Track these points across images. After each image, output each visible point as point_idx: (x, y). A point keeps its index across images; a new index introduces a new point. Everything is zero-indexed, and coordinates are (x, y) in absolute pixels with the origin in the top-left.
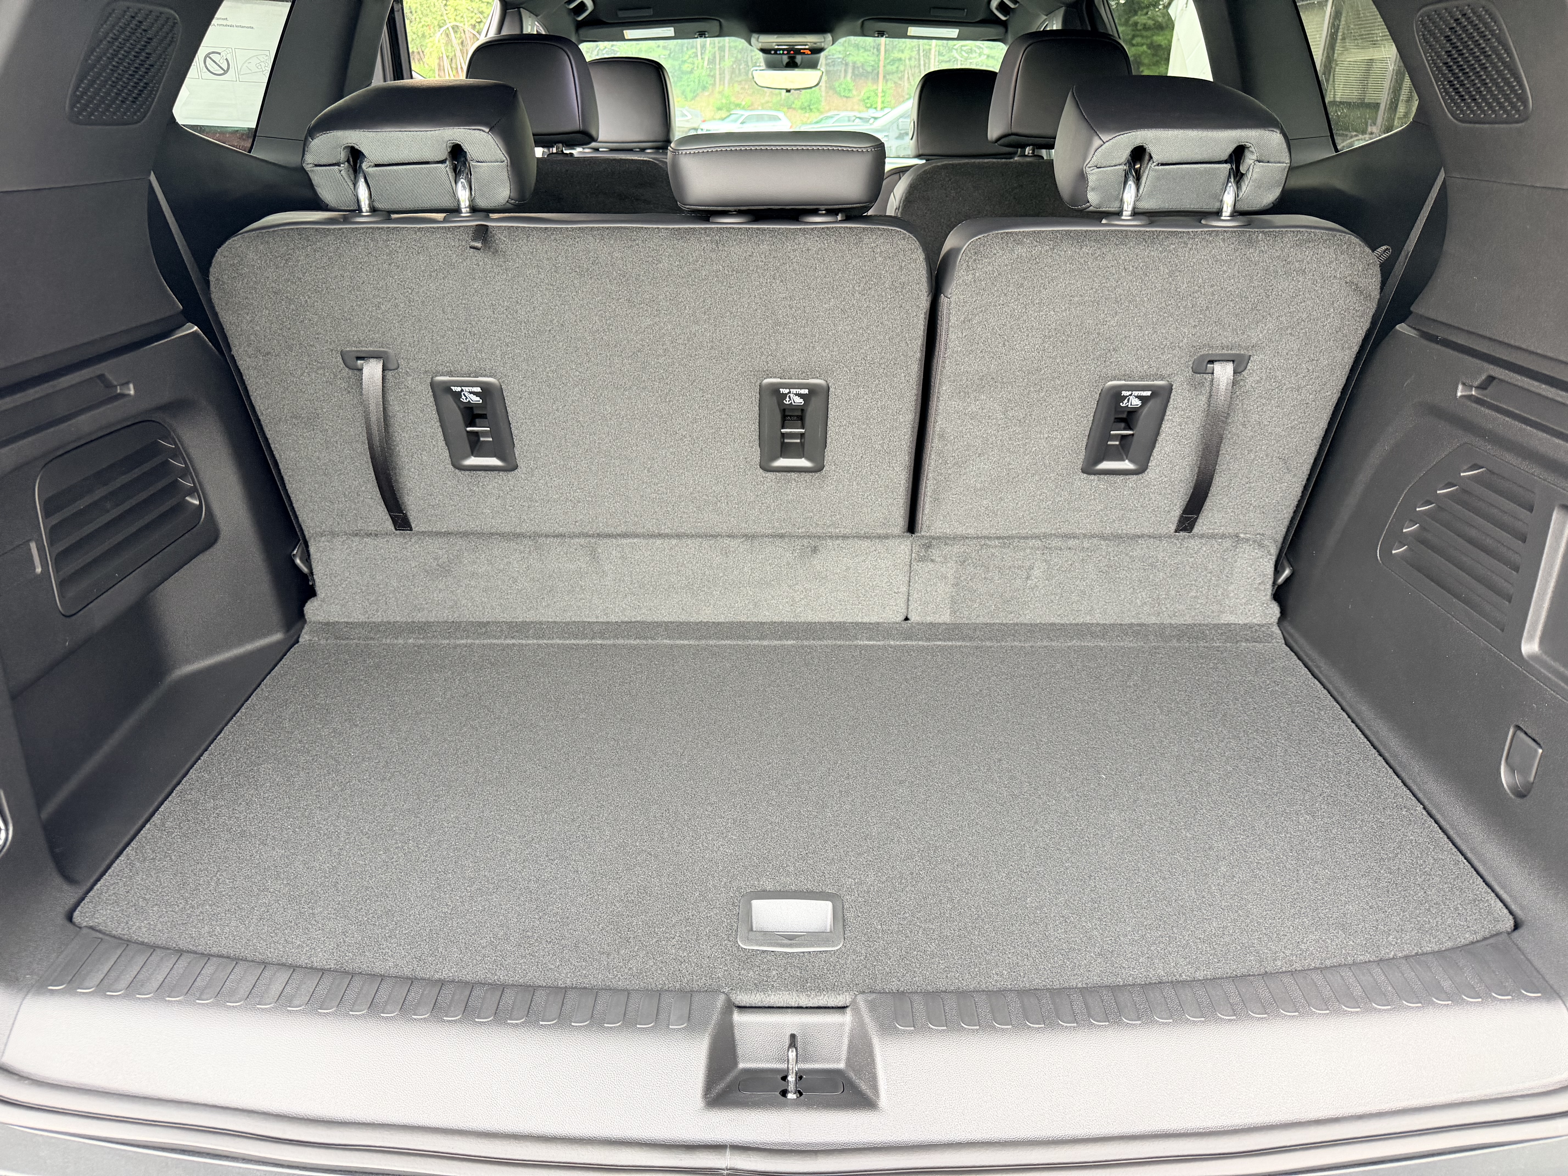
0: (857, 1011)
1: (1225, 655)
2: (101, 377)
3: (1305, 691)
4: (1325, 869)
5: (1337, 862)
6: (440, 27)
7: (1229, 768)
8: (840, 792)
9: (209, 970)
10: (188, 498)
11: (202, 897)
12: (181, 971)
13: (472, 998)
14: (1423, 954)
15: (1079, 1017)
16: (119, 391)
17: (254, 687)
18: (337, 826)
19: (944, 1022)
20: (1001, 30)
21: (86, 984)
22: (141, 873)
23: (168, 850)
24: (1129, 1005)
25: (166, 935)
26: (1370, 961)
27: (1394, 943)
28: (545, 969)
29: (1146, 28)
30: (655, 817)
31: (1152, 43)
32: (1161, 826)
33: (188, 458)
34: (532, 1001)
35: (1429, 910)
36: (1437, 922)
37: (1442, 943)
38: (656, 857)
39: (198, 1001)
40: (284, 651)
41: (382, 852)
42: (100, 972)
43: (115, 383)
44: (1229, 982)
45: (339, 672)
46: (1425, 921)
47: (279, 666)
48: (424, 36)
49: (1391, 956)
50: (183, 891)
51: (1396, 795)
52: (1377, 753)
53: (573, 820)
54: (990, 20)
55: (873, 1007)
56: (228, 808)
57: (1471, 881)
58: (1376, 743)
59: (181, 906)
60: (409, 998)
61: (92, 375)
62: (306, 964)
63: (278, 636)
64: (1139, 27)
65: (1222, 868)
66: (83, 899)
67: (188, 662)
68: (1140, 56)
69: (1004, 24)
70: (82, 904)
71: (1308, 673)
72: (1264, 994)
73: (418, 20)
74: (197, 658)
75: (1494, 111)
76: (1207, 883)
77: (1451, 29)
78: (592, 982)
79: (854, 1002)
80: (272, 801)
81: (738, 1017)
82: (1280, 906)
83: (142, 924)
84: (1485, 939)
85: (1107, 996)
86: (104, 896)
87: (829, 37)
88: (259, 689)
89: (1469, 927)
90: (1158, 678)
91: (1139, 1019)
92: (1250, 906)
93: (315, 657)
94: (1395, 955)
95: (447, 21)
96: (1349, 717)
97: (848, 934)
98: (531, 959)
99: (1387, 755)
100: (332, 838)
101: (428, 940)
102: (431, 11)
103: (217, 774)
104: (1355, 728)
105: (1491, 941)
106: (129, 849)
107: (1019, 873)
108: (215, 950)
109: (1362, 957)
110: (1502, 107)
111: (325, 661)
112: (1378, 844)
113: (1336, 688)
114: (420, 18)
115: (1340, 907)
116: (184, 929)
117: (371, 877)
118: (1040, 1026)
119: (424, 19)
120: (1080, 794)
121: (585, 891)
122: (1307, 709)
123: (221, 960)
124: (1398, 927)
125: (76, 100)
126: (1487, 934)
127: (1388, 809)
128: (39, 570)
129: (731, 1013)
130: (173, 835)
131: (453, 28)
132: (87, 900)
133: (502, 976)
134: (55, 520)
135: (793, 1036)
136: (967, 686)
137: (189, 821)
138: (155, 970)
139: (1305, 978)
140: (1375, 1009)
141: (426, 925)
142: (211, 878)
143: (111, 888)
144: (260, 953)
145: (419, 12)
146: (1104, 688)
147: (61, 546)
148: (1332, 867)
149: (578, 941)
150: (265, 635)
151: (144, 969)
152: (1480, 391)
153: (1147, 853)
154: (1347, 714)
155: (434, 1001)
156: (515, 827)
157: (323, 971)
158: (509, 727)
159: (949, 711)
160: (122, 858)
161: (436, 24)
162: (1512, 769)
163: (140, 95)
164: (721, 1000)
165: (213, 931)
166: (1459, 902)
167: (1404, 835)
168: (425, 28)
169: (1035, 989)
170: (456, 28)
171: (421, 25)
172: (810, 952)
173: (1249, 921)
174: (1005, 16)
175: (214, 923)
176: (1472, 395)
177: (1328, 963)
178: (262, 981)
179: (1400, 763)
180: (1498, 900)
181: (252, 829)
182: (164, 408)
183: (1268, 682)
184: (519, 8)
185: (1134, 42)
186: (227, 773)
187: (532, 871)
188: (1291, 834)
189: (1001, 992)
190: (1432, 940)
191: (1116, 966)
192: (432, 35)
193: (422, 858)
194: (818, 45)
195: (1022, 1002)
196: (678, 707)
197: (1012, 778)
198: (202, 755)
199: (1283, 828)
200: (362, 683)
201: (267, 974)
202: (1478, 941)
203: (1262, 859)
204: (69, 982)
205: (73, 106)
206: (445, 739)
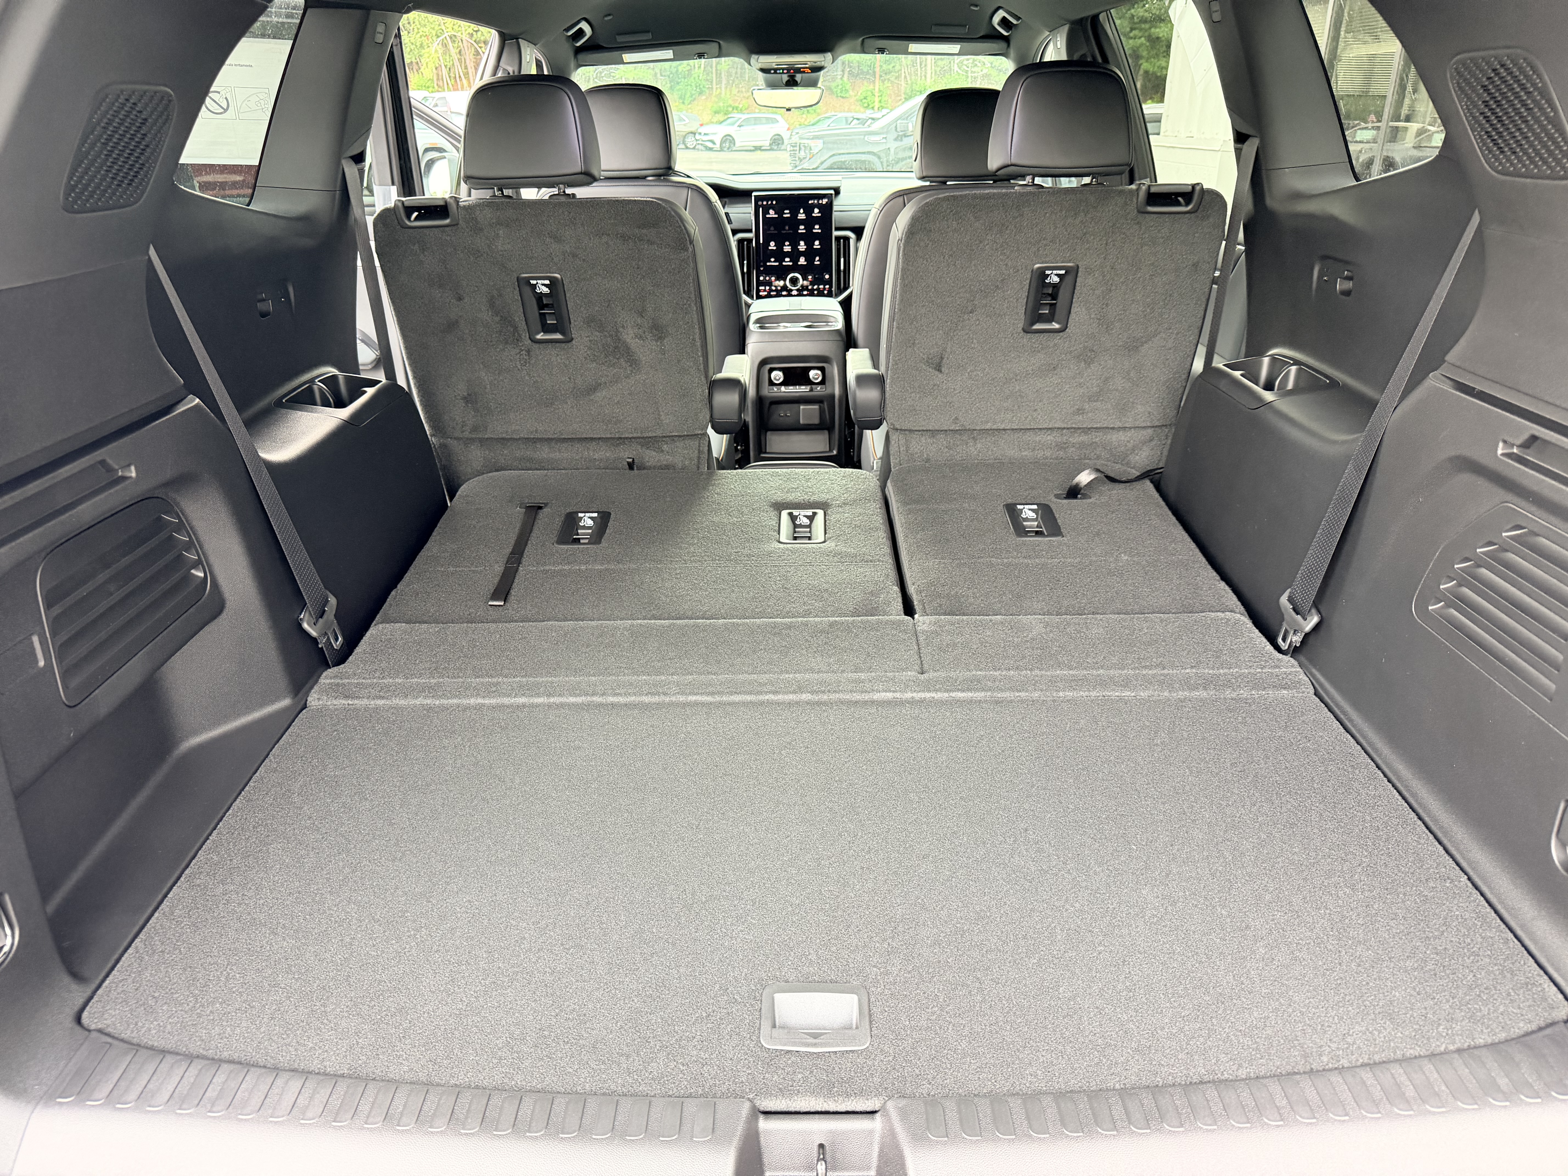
0: (887, 1115)
1: (1253, 707)
2: (103, 462)
3: (1337, 748)
4: (1368, 949)
5: (1380, 941)
6: (438, 37)
7: (1263, 836)
8: (862, 868)
9: (220, 1078)
10: (193, 571)
11: (212, 995)
12: (192, 1080)
13: (490, 1107)
14: (1475, 1047)
15: (1118, 1123)
16: (120, 474)
17: (262, 758)
18: (348, 912)
19: (979, 1132)
20: (1002, 45)
21: (97, 1095)
22: (150, 968)
23: (177, 941)
24: (1170, 1109)
25: (176, 1038)
26: (1420, 1056)
27: (1444, 1034)
28: (563, 1073)
29: (1143, 21)
30: (671, 899)
31: (1150, 36)
32: (1195, 903)
33: (192, 532)
34: (551, 1110)
35: (1479, 996)
36: (1489, 1009)
37: (1494, 1035)
38: (674, 944)
39: (209, 1114)
40: (292, 718)
41: (394, 942)
42: (109, 1082)
43: (117, 467)
44: (1274, 1082)
45: (348, 740)
46: (1475, 1009)
47: (287, 733)
48: (422, 46)
49: (1442, 1049)
50: (192, 988)
51: (1438, 865)
52: (1416, 817)
53: (588, 903)
54: (992, 36)
55: (904, 1114)
56: (237, 893)
57: (1522, 962)
58: (1415, 805)
59: (191, 1004)
60: (425, 1108)
61: (92, 462)
62: (319, 1068)
63: (286, 702)
64: (1136, 20)
65: (1261, 950)
66: (91, 998)
67: (196, 732)
68: (1138, 48)
69: (1007, 39)
70: (90, 1004)
71: (1340, 726)
72: (1311, 1093)
73: (416, 30)
74: (205, 729)
75: (1536, 166)
76: (1245, 967)
77: (1489, 78)
78: (612, 1087)
79: (884, 1106)
80: (282, 885)
81: (764, 1124)
82: (1323, 993)
83: (152, 1026)
84: (1540, 1029)
85: (1147, 1100)
86: (113, 995)
87: (829, 56)
88: (267, 760)
89: (1522, 1015)
90: (1185, 734)
91: (1182, 1126)
92: (1291, 993)
93: (323, 724)
94: (1446, 1048)
95: (445, 31)
96: (1385, 776)
97: (875, 1032)
98: (548, 1062)
99: (1427, 819)
100: (343, 926)
101: (442, 1041)
102: (428, 22)
103: (226, 856)
104: (1392, 789)
105: (1548, 1031)
106: (137, 940)
107: (1051, 959)
108: (225, 1055)
109: (1412, 1051)
110: (1545, 162)
111: (334, 728)
112: (1422, 920)
113: (1370, 744)
114: (418, 29)
115: (1386, 994)
116: (194, 1030)
117: (384, 969)
118: (1079, 1134)
119: (422, 29)
120: (1110, 868)
121: (602, 985)
122: (1341, 767)
123: (232, 1067)
124: (1448, 1015)
125: (70, 189)
126: (1543, 1024)
127: (1431, 880)
128: (42, 663)
129: (757, 1119)
130: (182, 925)
131: (451, 38)
132: (96, 998)
133: (519, 1080)
134: (57, 610)
135: (821, 1146)
136: (989, 746)
137: (198, 908)
138: (165, 1079)
139: (1353, 1076)
140: (1430, 1112)
141: (441, 1024)
142: (222, 972)
143: (120, 985)
144: (272, 1057)
145: (417, 23)
146: (1131, 747)
147: (63, 637)
148: (1376, 948)
149: (596, 1041)
150: (273, 702)
151: (155, 1078)
152: (1521, 449)
153: (1182, 934)
154: (1383, 773)
155: (451, 1111)
156: (529, 912)
157: (337, 1077)
158: (521, 799)
159: (972, 775)
160: (130, 951)
161: (434, 34)
162: (1563, 844)
163: (136, 176)
164: (745, 1109)
165: (224, 1033)
166: (1511, 986)
167: (1449, 910)
168: (423, 38)
169: (1071, 1091)
170: (453, 38)
171: (419, 35)
172: (836, 1052)
173: (1291, 1011)
174: (1008, 32)
175: (224, 1023)
176: (1513, 453)
177: (1377, 1058)
178: (275, 1090)
179: (1441, 828)
180: (1551, 984)
181: (262, 916)
182: (167, 484)
183: (1299, 737)
184: (517, 39)
185: (1131, 35)
186: (236, 854)
187: (547, 961)
188: (1331, 910)
189: (1037, 1095)
190: (1485, 1031)
191: (1154, 1063)
192: (430, 45)
193: (435, 948)
194: (818, 64)
195: (1059, 1107)
196: (692, 773)
197: (1040, 851)
198: (210, 834)
199: (1322, 903)
200: (371, 752)
201: (279, 1082)
202: (1533, 1032)
203: (1301, 939)
204: (78, 1094)
205: (67, 195)
206: (456, 814)
